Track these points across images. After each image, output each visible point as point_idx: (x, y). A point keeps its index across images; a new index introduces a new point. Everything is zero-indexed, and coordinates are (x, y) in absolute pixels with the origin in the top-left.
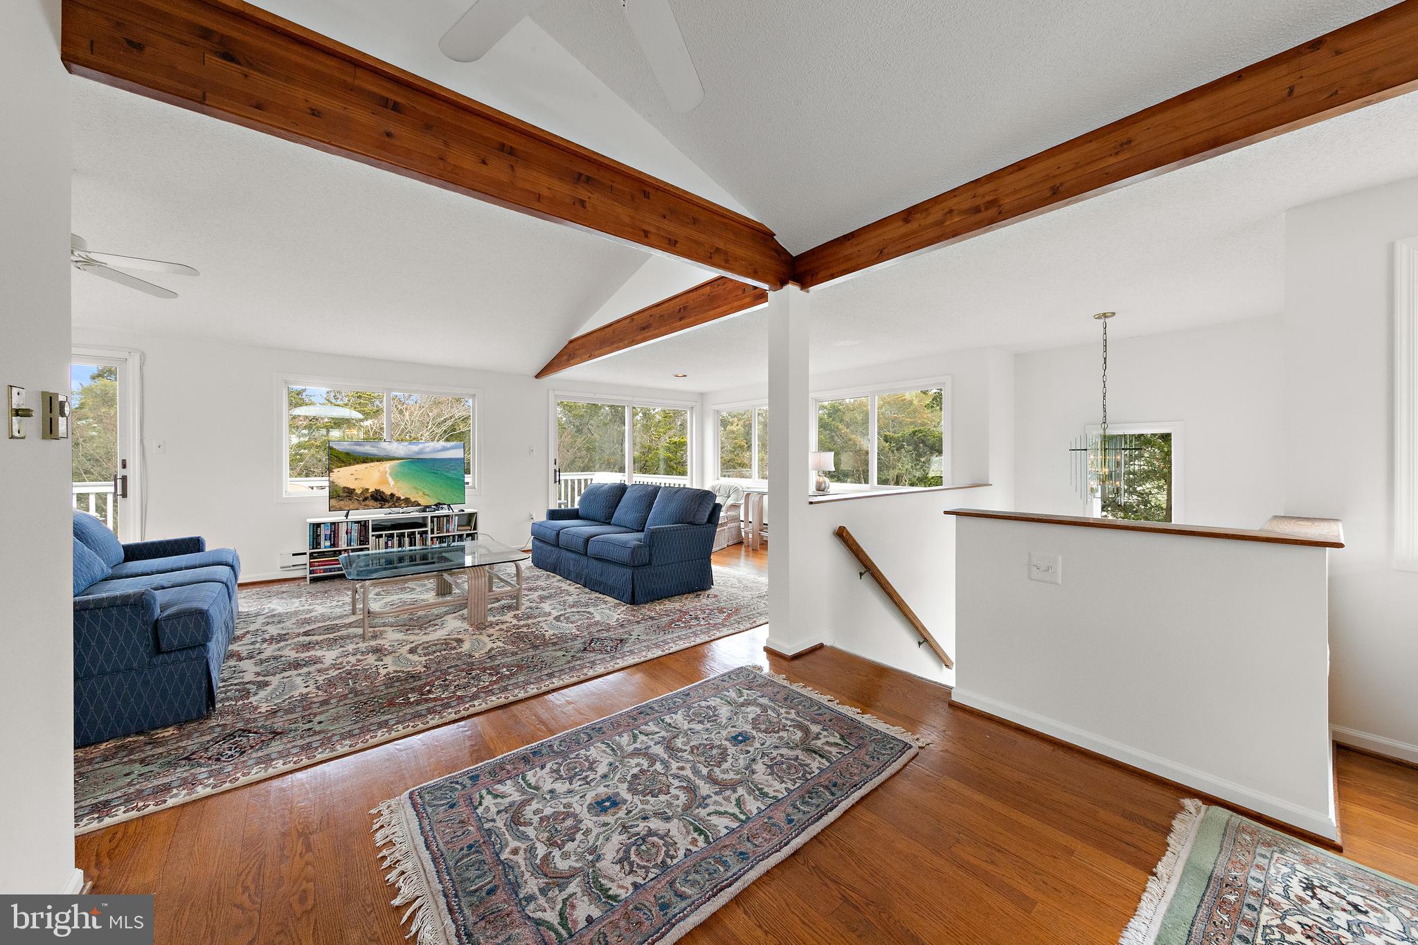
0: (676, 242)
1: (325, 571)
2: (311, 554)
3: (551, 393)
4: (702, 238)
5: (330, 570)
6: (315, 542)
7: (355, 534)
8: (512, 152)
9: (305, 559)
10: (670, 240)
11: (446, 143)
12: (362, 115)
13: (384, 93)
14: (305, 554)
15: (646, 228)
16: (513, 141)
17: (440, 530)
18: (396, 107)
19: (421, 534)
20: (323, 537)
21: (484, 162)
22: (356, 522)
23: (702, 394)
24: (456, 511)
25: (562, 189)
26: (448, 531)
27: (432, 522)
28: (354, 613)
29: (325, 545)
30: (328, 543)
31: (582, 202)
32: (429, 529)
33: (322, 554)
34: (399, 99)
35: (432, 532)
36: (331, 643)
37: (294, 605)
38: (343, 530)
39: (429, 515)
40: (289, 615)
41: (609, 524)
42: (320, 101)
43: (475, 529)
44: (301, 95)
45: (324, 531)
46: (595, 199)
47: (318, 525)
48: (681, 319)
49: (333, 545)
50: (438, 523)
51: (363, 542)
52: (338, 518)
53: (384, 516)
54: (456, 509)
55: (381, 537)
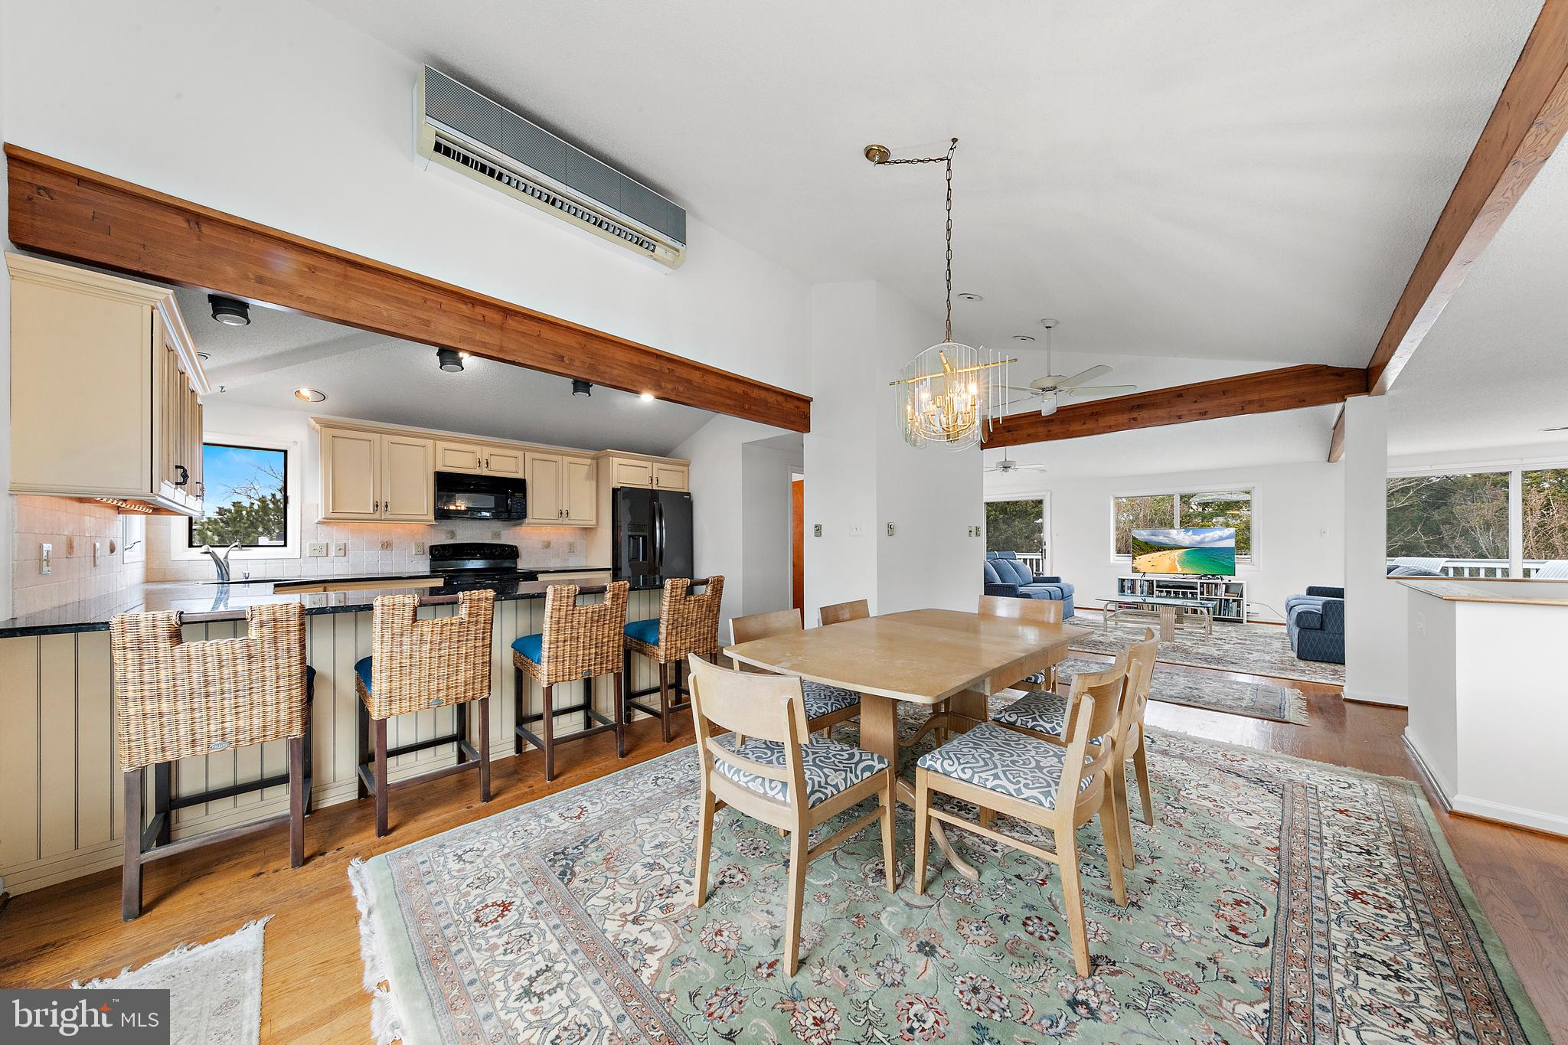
1: (1127, 608)
2: (1119, 597)
4: (1232, 400)
5: (1130, 608)
6: (1122, 588)
7: (1146, 588)
16: (1098, 409)
17: (1209, 593)
19: (1192, 593)
20: (1126, 587)
22: (1147, 581)
24: (1225, 581)
26: (1216, 595)
27: (1204, 586)
29: (1127, 592)
30: (1130, 592)
31: (1135, 419)
32: (1199, 591)
33: (1125, 598)
35: (1202, 594)
38: (1138, 584)
39: (1201, 581)
43: (1241, 596)
45: (1127, 584)
47: (1124, 580)
49: (1132, 593)
50: (1208, 587)
51: (1151, 593)
52: (1137, 576)
53: (1168, 579)
54: (1226, 579)
55: (1162, 591)
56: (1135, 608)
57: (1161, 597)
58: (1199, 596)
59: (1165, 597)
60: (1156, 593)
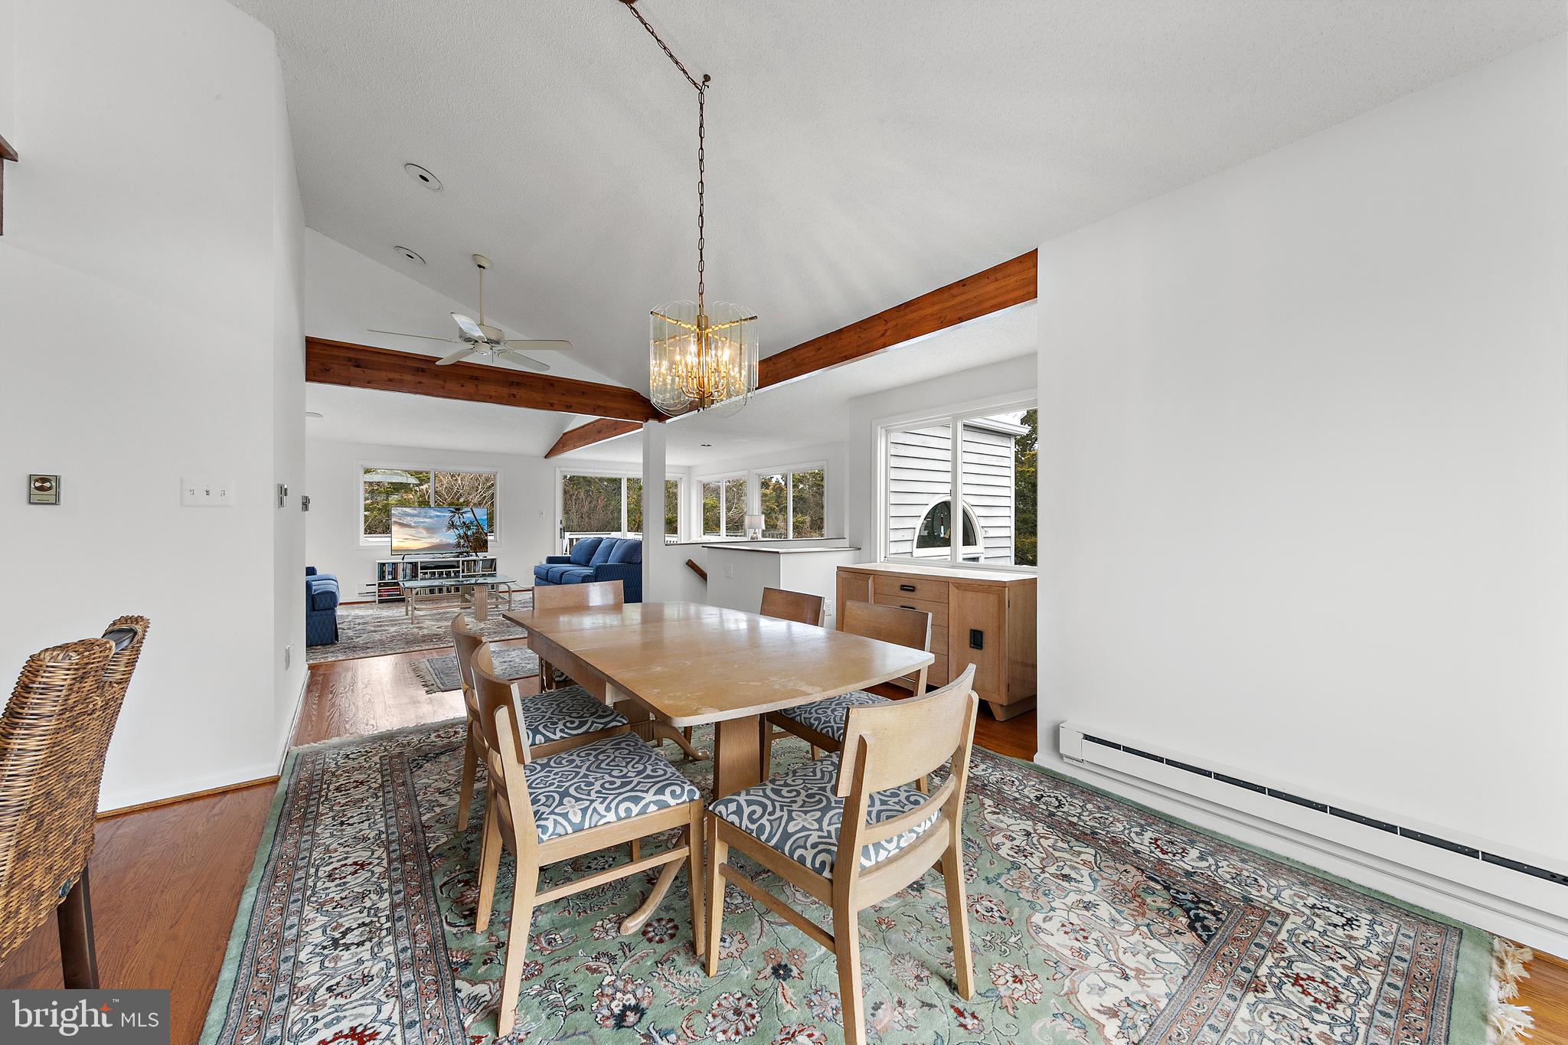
0: (571, 406)
1: (388, 595)
2: (379, 584)
3: (557, 468)
4: (588, 401)
5: (392, 595)
6: (382, 576)
7: (408, 572)
8: (477, 378)
9: (375, 589)
10: (567, 406)
11: (445, 381)
12: (408, 377)
13: (417, 366)
14: (375, 585)
15: (551, 402)
16: (477, 373)
17: (469, 570)
18: (423, 370)
19: (454, 572)
20: (387, 573)
21: (463, 386)
22: (409, 563)
23: (689, 467)
24: (481, 558)
25: (504, 391)
26: (475, 571)
27: (463, 564)
28: (407, 615)
29: (388, 578)
30: (390, 577)
31: (514, 396)
32: (461, 569)
33: (386, 584)
34: (424, 367)
35: (463, 572)
36: (393, 625)
37: (370, 612)
38: (400, 568)
39: (461, 559)
40: (368, 616)
41: (588, 566)
42: (392, 375)
43: (495, 570)
44: (384, 375)
45: (387, 569)
46: (521, 393)
47: (384, 564)
48: (615, 429)
49: (393, 579)
50: (468, 565)
51: (414, 576)
52: (398, 559)
53: (428, 560)
54: (481, 555)
55: (427, 573)
56: (398, 595)
57: (425, 579)
58: (461, 574)
59: (430, 579)
60: (420, 575)
